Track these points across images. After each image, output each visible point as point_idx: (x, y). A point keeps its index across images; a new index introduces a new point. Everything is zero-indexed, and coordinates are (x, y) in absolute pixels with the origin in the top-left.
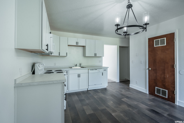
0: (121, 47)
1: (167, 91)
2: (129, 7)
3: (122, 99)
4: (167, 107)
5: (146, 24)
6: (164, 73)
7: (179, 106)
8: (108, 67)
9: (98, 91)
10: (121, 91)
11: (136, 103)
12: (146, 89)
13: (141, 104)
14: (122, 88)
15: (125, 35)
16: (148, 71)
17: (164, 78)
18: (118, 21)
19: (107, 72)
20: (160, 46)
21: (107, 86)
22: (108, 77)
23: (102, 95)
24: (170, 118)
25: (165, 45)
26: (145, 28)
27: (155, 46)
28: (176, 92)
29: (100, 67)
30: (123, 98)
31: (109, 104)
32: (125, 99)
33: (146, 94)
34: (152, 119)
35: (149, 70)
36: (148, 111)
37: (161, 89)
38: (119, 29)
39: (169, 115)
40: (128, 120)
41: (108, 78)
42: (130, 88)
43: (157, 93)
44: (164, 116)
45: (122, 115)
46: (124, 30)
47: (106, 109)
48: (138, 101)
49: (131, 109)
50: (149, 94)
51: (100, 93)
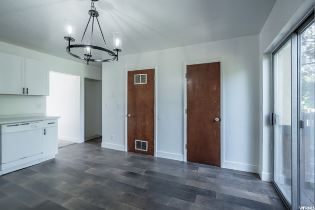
0: (87, 80)
1: (147, 142)
2: (94, 14)
3: (85, 172)
4: (146, 163)
5: (117, 50)
6: (144, 120)
7: (158, 158)
8: (59, 117)
9: (33, 170)
10: (86, 157)
11: (107, 170)
12: (124, 145)
13: (116, 169)
14: (88, 152)
15: (88, 60)
16: (126, 118)
17: (145, 126)
18: (70, 31)
19: (57, 126)
20: (140, 83)
21: (56, 155)
22: (59, 136)
23: (41, 176)
24: (148, 175)
25: (146, 83)
26: (115, 55)
27: (135, 84)
28: (155, 141)
29: (40, 118)
30: (88, 168)
31: (56, 188)
32: (92, 168)
33: (125, 152)
34: (127, 185)
35: (128, 117)
36: (123, 177)
37: (141, 141)
38: (72, 46)
39: (147, 172)
40: (92, 202)
41: (59, 138)
42: (102, 149)
43: (137, 147)
44: (141, 175)
45: (81, 198)
46: (86, 51)
47: (48, 201)
48: (111, 167)
49: (98, 183)
50: (128, 151)
51: (36, 172)
